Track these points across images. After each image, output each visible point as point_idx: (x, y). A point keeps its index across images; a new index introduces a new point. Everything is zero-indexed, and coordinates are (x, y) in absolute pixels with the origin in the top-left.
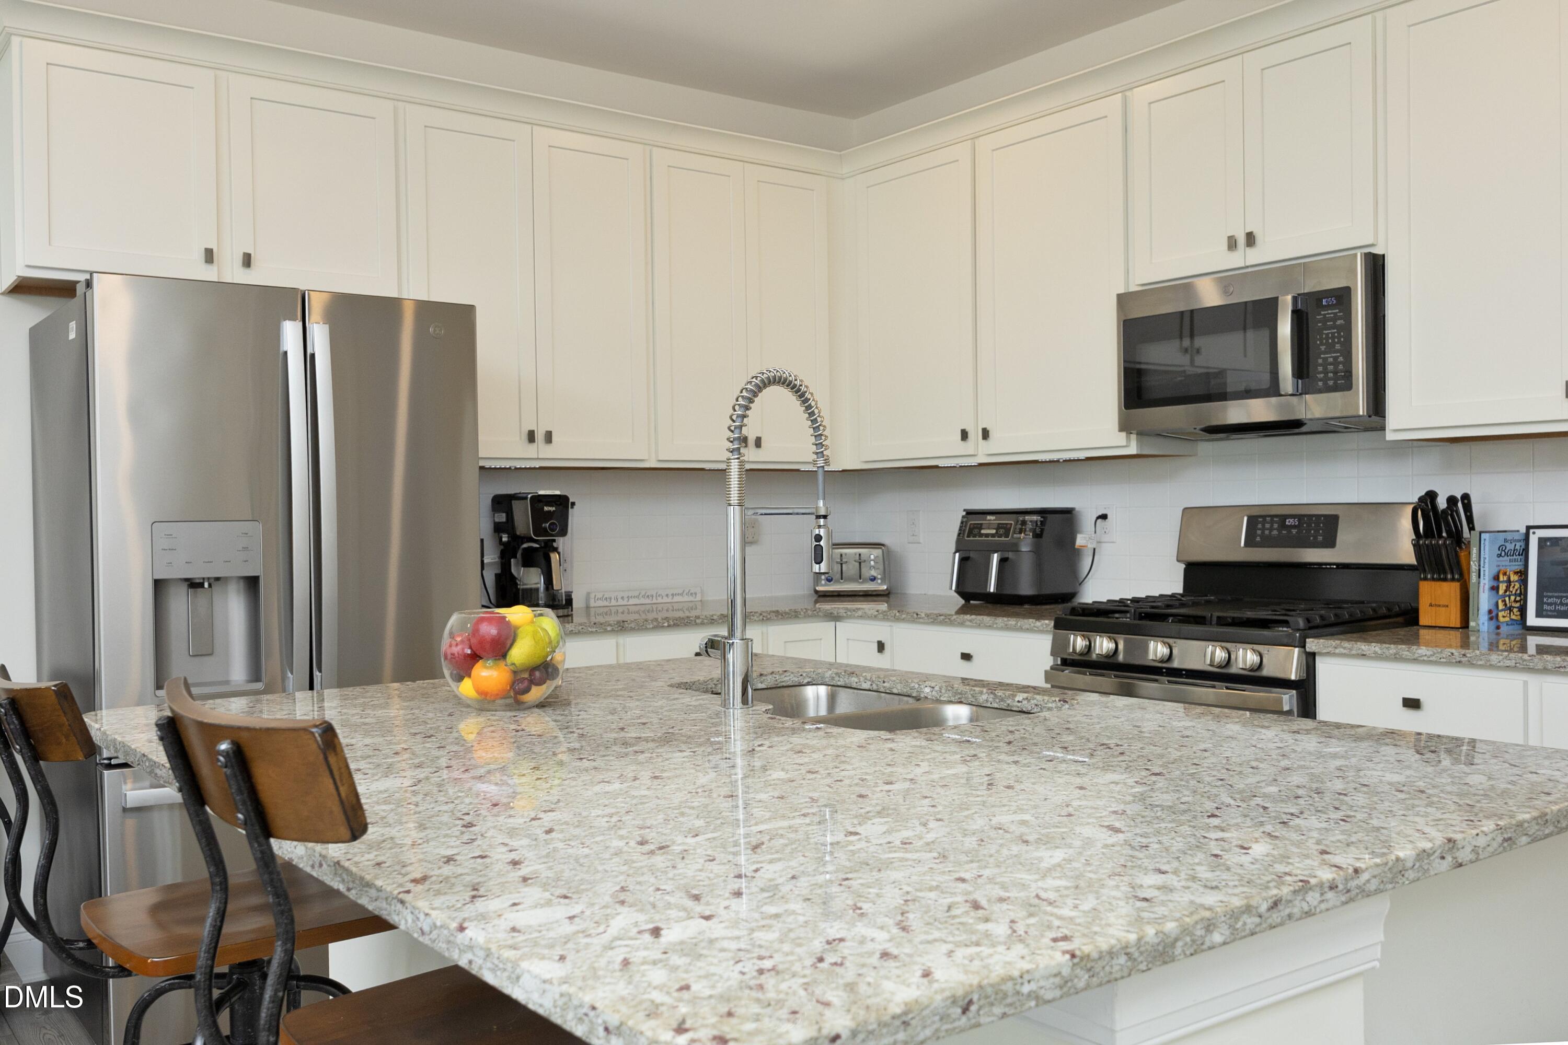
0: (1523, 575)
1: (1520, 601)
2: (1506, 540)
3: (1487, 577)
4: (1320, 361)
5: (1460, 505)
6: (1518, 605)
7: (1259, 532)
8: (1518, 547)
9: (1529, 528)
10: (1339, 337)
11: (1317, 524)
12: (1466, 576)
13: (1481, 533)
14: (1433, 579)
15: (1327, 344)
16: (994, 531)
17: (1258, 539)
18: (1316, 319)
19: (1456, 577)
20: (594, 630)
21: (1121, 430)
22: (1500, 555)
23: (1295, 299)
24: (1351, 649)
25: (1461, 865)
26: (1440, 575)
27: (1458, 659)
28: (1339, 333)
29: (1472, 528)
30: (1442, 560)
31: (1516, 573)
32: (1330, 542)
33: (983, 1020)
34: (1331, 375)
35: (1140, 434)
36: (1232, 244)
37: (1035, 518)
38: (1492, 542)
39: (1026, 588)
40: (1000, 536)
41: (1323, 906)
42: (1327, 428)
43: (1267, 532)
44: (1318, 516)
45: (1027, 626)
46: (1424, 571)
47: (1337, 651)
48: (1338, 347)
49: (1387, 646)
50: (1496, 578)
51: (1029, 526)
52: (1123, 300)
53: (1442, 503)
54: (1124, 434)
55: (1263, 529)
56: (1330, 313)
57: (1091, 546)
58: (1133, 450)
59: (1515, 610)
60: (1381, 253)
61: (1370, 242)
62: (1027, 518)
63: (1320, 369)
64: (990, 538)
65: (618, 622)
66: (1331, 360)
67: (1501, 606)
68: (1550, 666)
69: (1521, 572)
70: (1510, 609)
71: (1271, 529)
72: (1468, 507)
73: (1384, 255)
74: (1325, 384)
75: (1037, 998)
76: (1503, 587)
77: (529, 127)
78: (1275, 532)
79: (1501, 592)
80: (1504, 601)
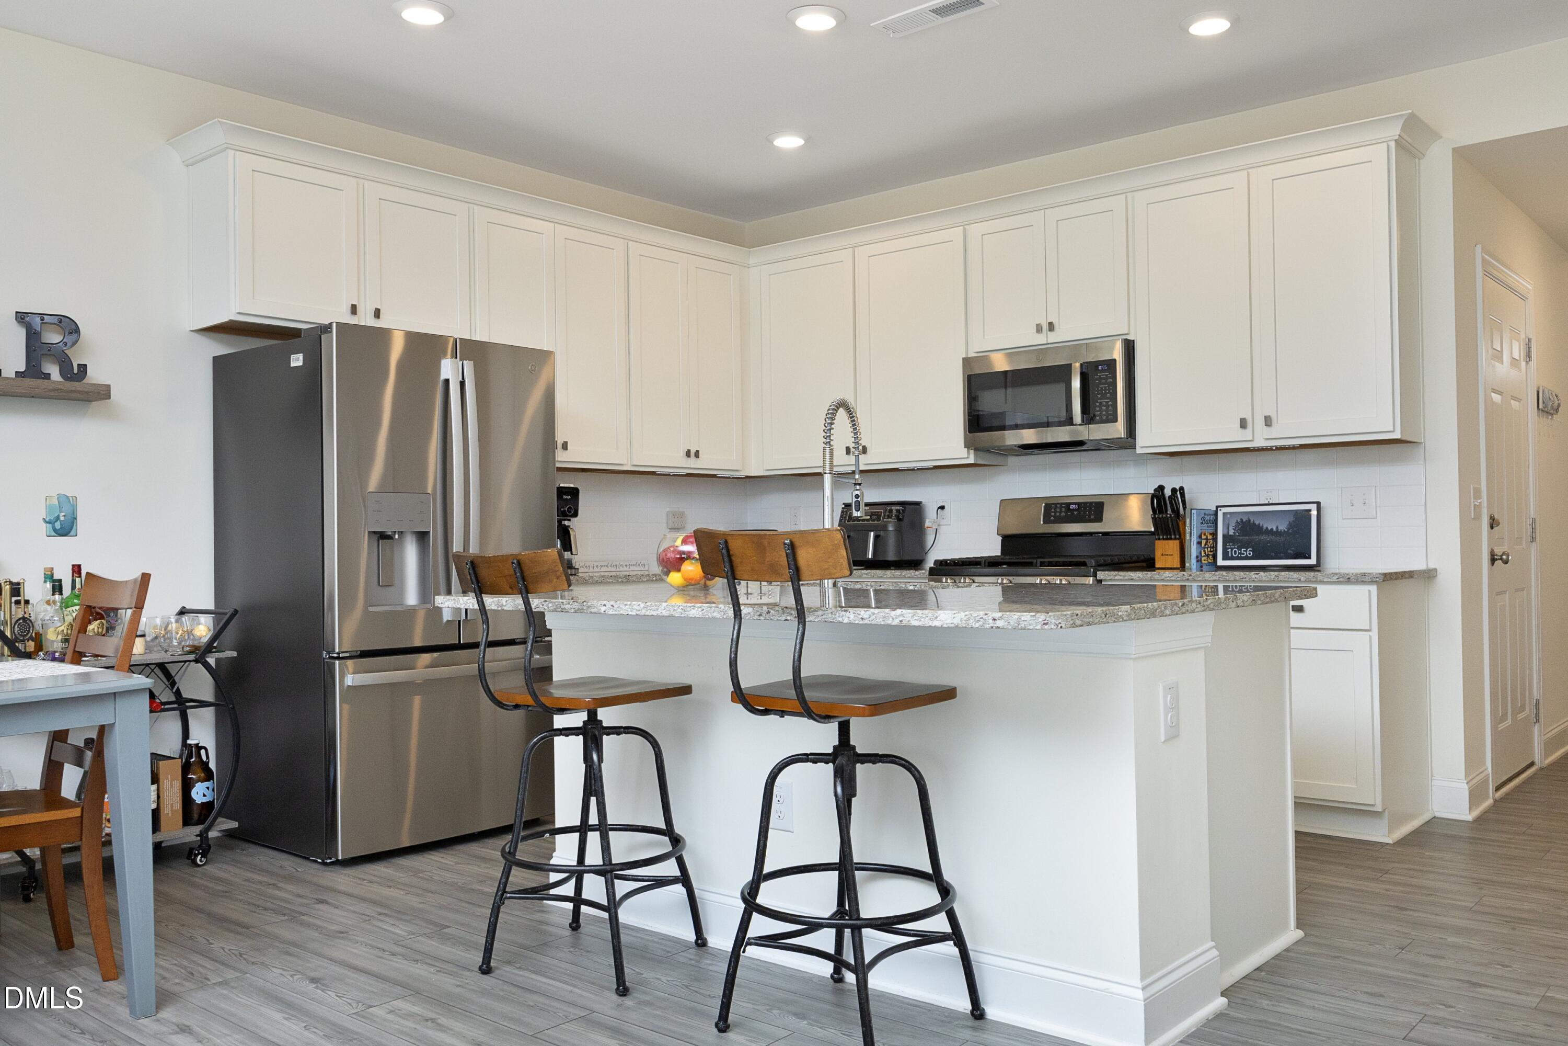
0: (1215, 535)
1: (1213, 551)
2: (1205, 514)
3: (1195, 536)
4: (1098, 404)
5: (1178, 493)
6: (1212, 553)
7: (1053, 514)
8: (1211, 519)
9: (1217, 507)
10: (1109, 389)
11: (1090, 508)
12: (1182, 537)
13: (1191, 509)
14: (1163, 539)
15: (1102, 394)
16: (869, 517)
17: (1052, 518)
18: (1094, 379)
19: (1177, 537)
20: (611, 581)
21: (965, 447)
22: (1202, 523)
23: (1081, 365)
24: (1124, 576)
25: (1238, 607)
26: (1167, 536)
27: (1187, 578)
28: (1109, 387)
29: (1184, 508)
30: (1169, 527)
31: (1211, 534)
32: (1099, 519)
33: (1110, 621)
34: (1104, 413)
35: (976, 450)
36: (1039, 329)
37: (898, 507)
38: (1198, 515)
39: (891, 556)
40: (874, 520)
41: (1197, 610)
42: (1099, 447)
43: (1058, 514)
44: (1091, 503)
45: (909, 575)
46: (1159, 535)
47: (1116, 578)
48: (1108, 395)
49: (1146, 572)
50: (1200, 537)
51: (894, 512)
52: (967, 361)
53: (1168, 492)
54: (966, 449)
55: (1055, 512)
56: (1103, 375)
57: (935, 527)
58: (971, 460)
59: (1210, 557)
60: (1132, 339)
61: (1126, 333)
62: (894, 508)
63: (1098, 409)
64: (866, 522)
65: (625, 576)
66: (1104, 403)
67: (1203, 554)
68: (1237, 578)
69: (1213, 533)
70: (1208, 556)
71: (1061, 512)
72: (1183, 495)
73: (1134, 341)
74: (1101, 418)
75: (1123, 618)
76: (1204, 542)
77: (553, 224)
78: (1063, 514)
79: (1203, 545)
80: (1204, 551)
